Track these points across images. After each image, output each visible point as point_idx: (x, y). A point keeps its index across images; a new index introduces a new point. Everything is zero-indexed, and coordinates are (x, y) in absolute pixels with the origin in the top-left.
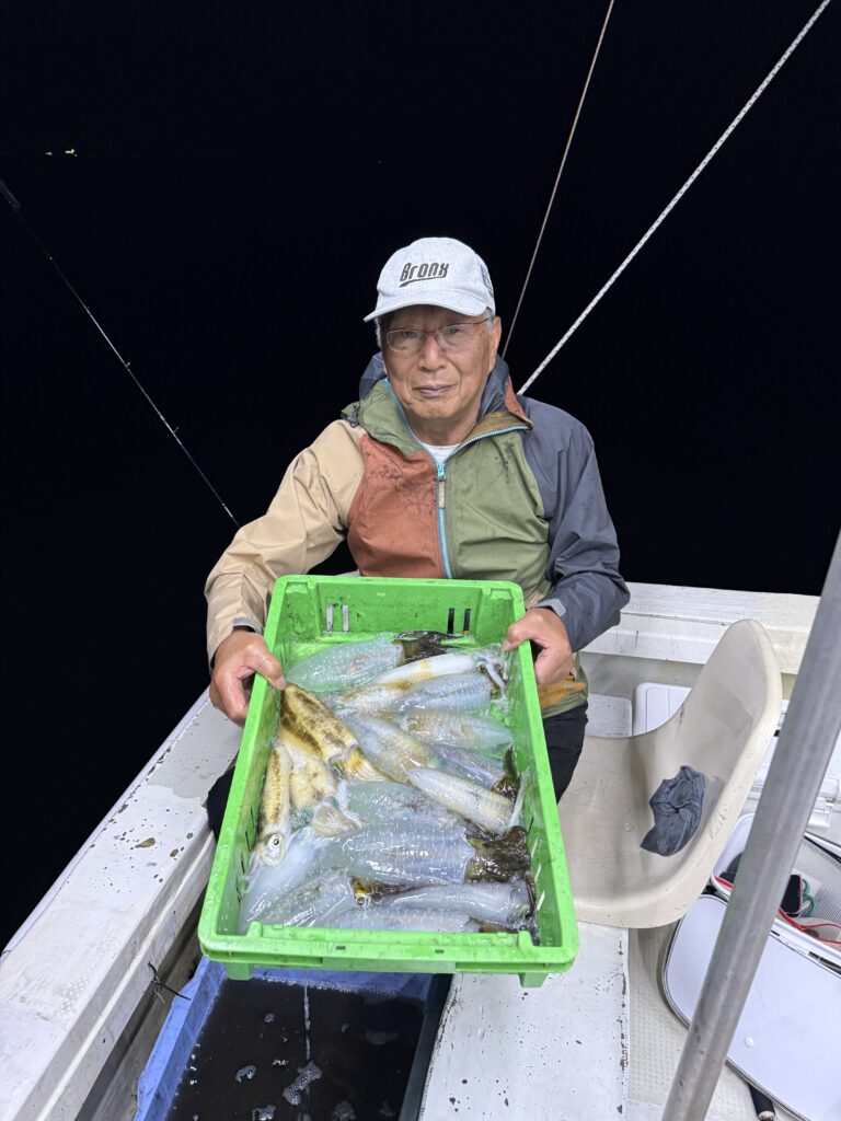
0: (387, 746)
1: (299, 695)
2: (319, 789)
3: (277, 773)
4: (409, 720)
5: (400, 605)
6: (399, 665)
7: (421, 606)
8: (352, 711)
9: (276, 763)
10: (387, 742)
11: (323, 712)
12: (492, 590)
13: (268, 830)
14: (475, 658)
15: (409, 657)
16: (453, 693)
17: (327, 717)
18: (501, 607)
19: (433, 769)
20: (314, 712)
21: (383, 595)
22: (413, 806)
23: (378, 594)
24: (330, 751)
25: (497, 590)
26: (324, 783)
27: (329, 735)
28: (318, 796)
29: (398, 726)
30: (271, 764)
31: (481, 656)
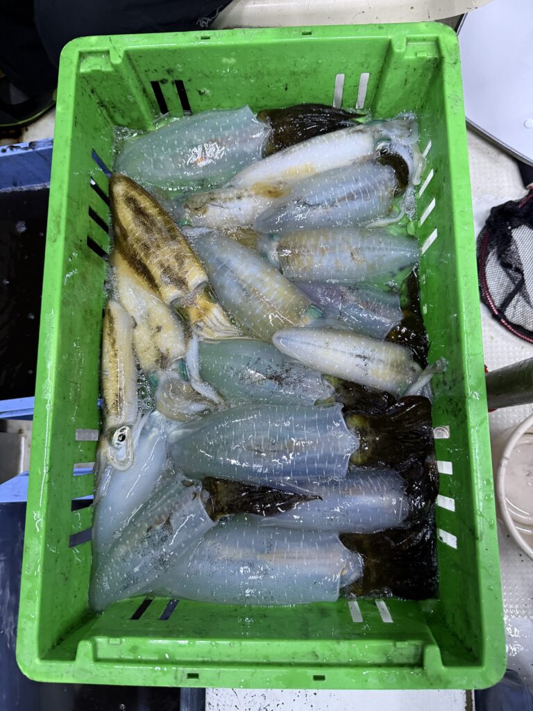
0: (248, 292)
1: (130, 200)
2: (163, 350)
3: (113, 344)
4: (280, 249)
5: (259, 75)
6: (267, 153)
7: (294, 73)
8: (205, 231)
9: (112, 329)
10: (250, 286)
11: (160, 231)
12: (408, 40)
13: (112, 421)
14: (377, 136)
15: (281, 142)
16: (342, 200)
17: (165, 239)
18: (420, 71)
19: (306, 328)
20: (148, 230)
21: (233, 61)
22: (277, 378)
23: (224, 60)
24: (171, 292)
25: (415, 40)
26: (171, 340)
27: (167, 270)
28: (163, 360)
29: (264, 255)
30: (107, 330)
31: (385, 132)
